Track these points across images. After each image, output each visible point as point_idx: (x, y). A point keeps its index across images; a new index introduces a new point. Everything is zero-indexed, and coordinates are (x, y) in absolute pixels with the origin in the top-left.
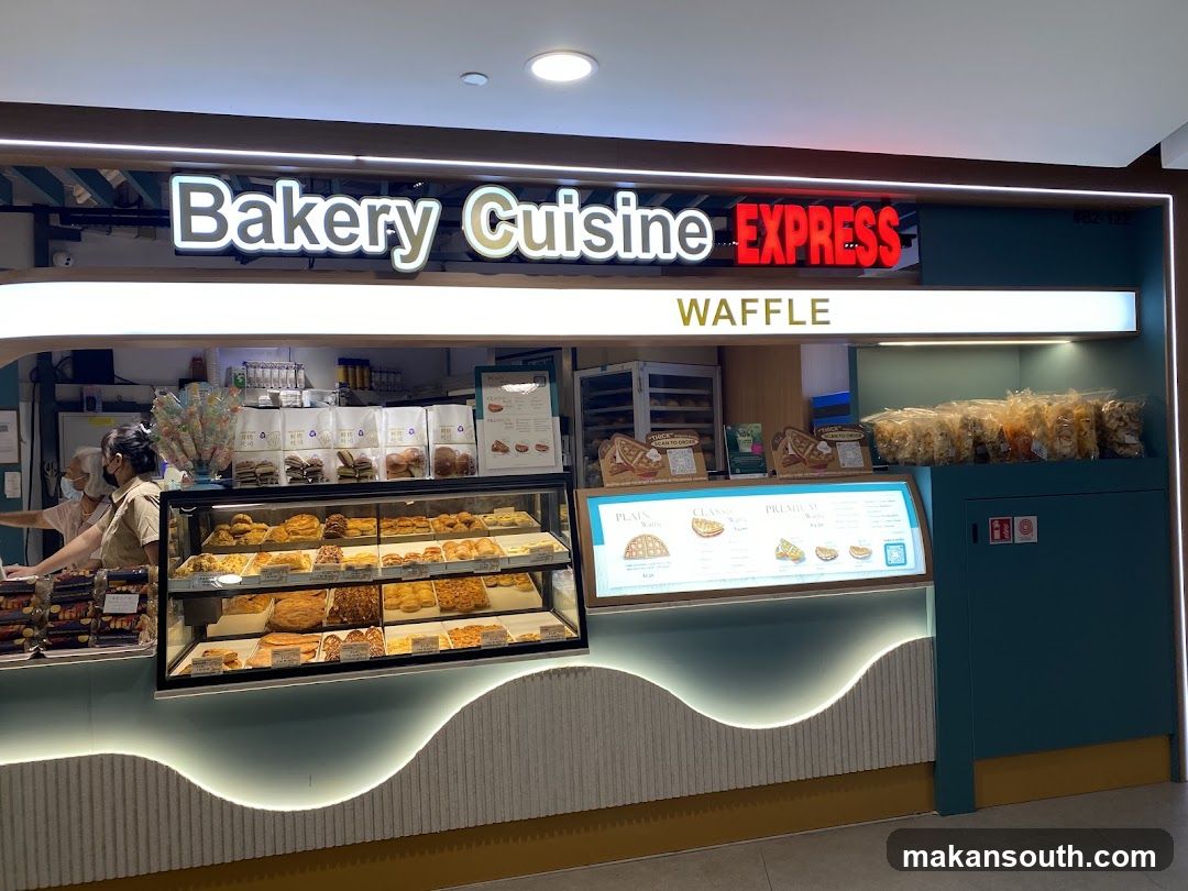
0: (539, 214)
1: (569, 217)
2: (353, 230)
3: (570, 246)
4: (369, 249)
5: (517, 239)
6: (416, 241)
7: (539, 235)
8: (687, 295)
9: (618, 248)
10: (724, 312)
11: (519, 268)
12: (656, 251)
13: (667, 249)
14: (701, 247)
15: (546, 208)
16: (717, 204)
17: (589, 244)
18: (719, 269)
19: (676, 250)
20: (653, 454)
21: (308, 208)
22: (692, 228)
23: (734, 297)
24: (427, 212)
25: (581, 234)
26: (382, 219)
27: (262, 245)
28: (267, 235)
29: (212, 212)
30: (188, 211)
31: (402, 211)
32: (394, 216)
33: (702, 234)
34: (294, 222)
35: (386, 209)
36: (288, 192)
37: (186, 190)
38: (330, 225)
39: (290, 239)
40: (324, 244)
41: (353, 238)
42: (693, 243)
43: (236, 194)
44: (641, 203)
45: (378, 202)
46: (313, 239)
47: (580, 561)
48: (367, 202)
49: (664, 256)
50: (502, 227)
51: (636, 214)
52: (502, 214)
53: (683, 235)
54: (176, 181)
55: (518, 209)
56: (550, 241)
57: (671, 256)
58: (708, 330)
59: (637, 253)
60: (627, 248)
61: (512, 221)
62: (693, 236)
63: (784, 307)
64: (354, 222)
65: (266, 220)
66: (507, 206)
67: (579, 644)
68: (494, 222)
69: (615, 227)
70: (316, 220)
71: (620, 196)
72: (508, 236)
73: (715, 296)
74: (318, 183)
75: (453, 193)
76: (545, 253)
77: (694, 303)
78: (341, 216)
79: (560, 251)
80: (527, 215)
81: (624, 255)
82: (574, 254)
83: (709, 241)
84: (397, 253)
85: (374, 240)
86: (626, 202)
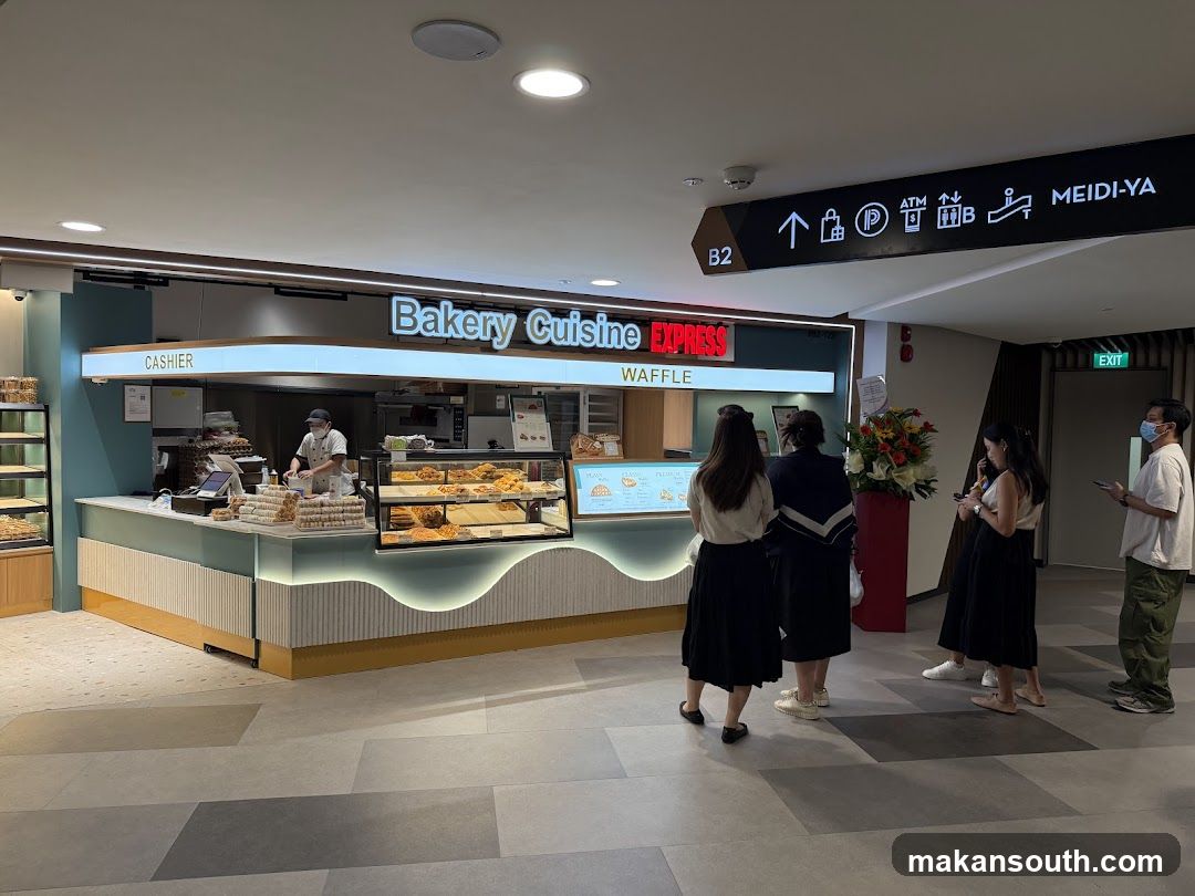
0: (561, 322)
1: (575, 325)
2: (476, 328)
3: (575, 340)
4: (482, 338)
5: (551, 336)
6: (504, 335)
7: (561, 334)
8: (626, 366)
9: (596, 342)
10: (643, 375)
11: (550, 350)
12: (614, 344)
13: (619, 343)
14: (635, 343)
15: (565, 320)
16: (644, 322)
17: (583, 339)
18: (643, 354)
19: (623, 344)
20: (597, 444)
21: (455, 316)
22: (631, 333)
23: (648, 367)
24: (510, 320)
25: (580, 333)
26: (489, 323)
27: (433, 334)
28: (436, 329)
29: (410, 315)
30: (399, 315)
31: (498, 319)
32: (495, 322)
33: (636, 336)
34: (447, 323)
35: (491, 318)
36: (446, 307)
37: (399, 303)
38: (465, 324)
39: (446, 331)
40: (462, 334)
41: (475, 332)
42: (631, 340)
43: (423, 306)
44: (609, 319)
45: (488, 314)
46: (457, 332)
47: (569, 498)
48: (483, 314)
49: (618, 347)
50: (544, 329)
51: (606, 325)
52: (544, 323)
53: (627, 336)
54: (395, 299)
55: (552, 320)
56: (566, 337)
57: (621, 347)
58: (635, 384)
59: (605, 344)
60: (601, 341)
61: (549, 326)
62: (631, 337)
63: (670, 374)
64: (476, 324)
65: (436, 321)
66: (546, 319)
67: (569, 535)
68: (540, 325)
69: (596, 332)
70: (459, 322)
71: (599, 316)
72: (546, 333)
73: (640, 366)
74: (460, 304)
75: (522, 311)
76: (563, 343)
77: (629, 370)
78: (470, 321)
79: (570, 342)
80: (556, 324)
81: (599, 346)
82: (576, 344)
83: (638, 340)
84: (495, 340)
85: (485, 334)
86: (601, 319)
